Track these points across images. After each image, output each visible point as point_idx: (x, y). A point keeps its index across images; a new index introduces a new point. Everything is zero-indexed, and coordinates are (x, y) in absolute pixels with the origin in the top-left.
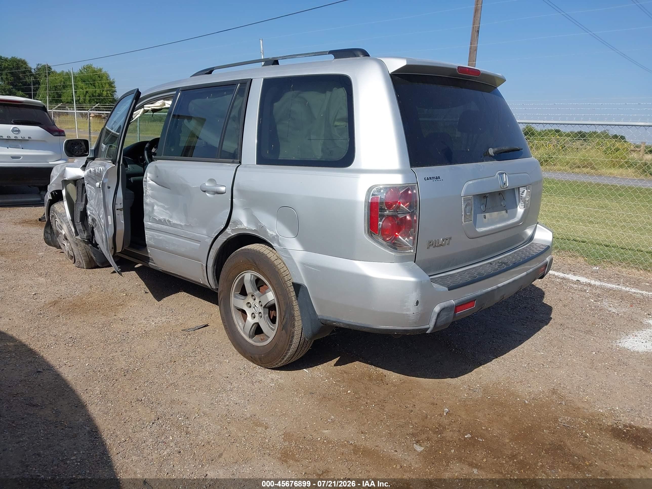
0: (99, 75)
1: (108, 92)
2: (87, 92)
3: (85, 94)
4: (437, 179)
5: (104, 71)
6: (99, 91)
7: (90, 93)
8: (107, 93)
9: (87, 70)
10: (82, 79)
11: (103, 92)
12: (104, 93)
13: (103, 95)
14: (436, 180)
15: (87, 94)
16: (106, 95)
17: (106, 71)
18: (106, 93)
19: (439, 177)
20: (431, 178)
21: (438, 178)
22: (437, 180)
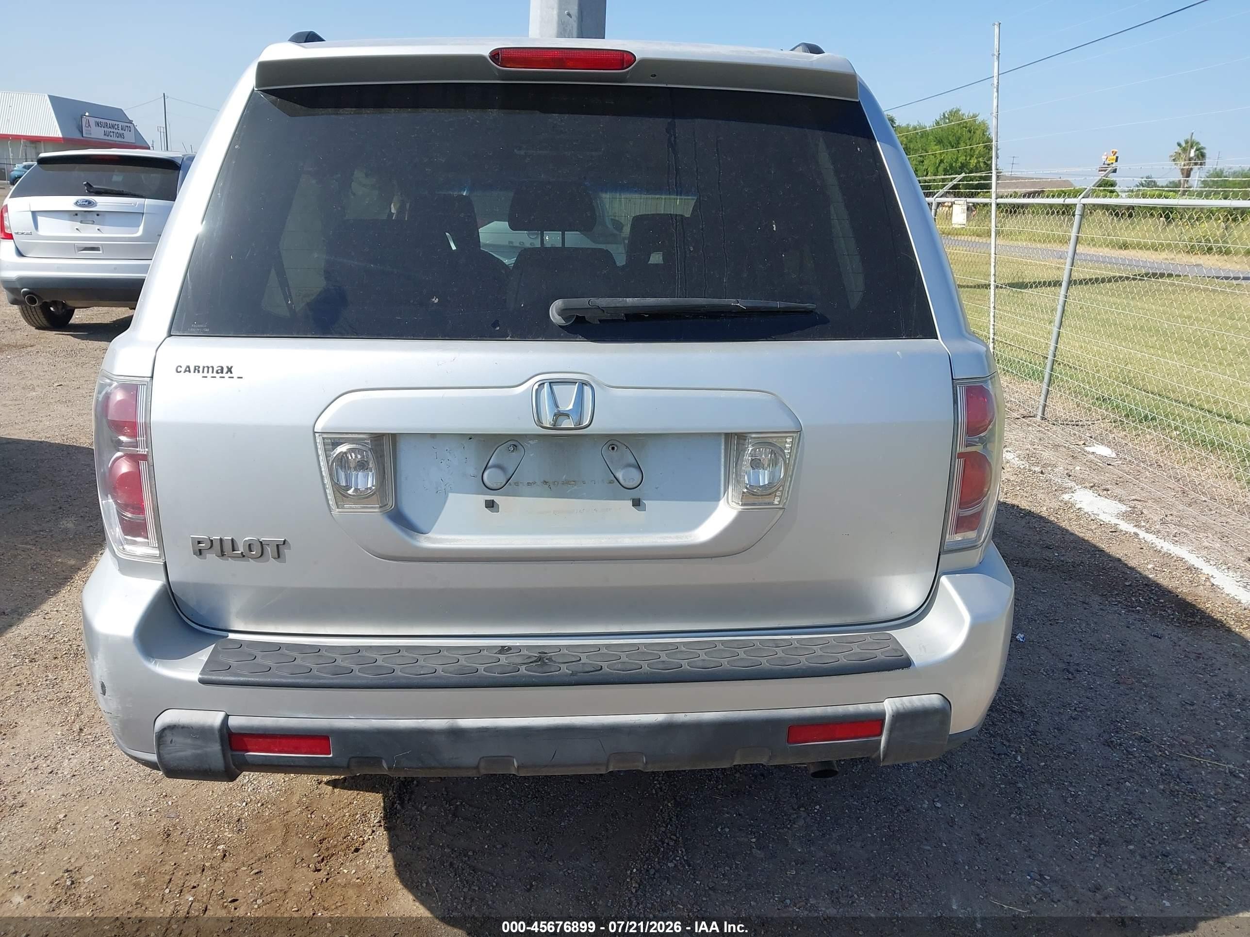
0: (970, 128)
1: (981, 159)
2: (942, 161)
3: (937, 165)
4: (222, 372)
5: (980, 119)
6: (964, 158)
7: (947, 162)
8: (979, 162)
9: (949, 119)
10: (936, 138)
11: (970, 159)
12: (972, 161)
13: (970, 165)
14: (215, 374)
15: (942, 165)
16: (975, 165)
17: (986, 119)
18: (976, 161)
19: (230, 370)
20: (201, 369)
21: (225, 370)
22: (218, 376)
